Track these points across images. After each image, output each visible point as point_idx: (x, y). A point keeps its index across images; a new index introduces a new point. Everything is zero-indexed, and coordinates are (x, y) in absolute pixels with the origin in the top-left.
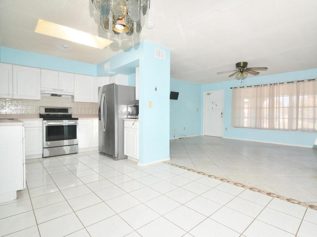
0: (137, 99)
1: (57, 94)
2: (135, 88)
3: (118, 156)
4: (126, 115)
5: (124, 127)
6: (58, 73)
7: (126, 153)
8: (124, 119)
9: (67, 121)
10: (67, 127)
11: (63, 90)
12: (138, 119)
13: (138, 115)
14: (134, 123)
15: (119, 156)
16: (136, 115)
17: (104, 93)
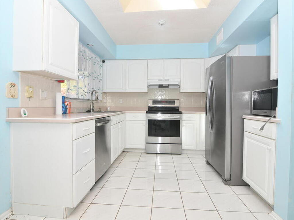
0: (273, 77)
1: (163, 85)
2: (269, 58)
3: (230, 179)
4: (248, 109)
5: (243, 131)
6: (164, 61)
7: (245, 178)
8: (244, 117)
9: (169, 115)
10: (169, 122)
11: (168, 80)
12: (275, 117)
13: (275, 110)
14: (264, 126)
15: (232, 178)
16: (271, 110)
17: (211, 76)
